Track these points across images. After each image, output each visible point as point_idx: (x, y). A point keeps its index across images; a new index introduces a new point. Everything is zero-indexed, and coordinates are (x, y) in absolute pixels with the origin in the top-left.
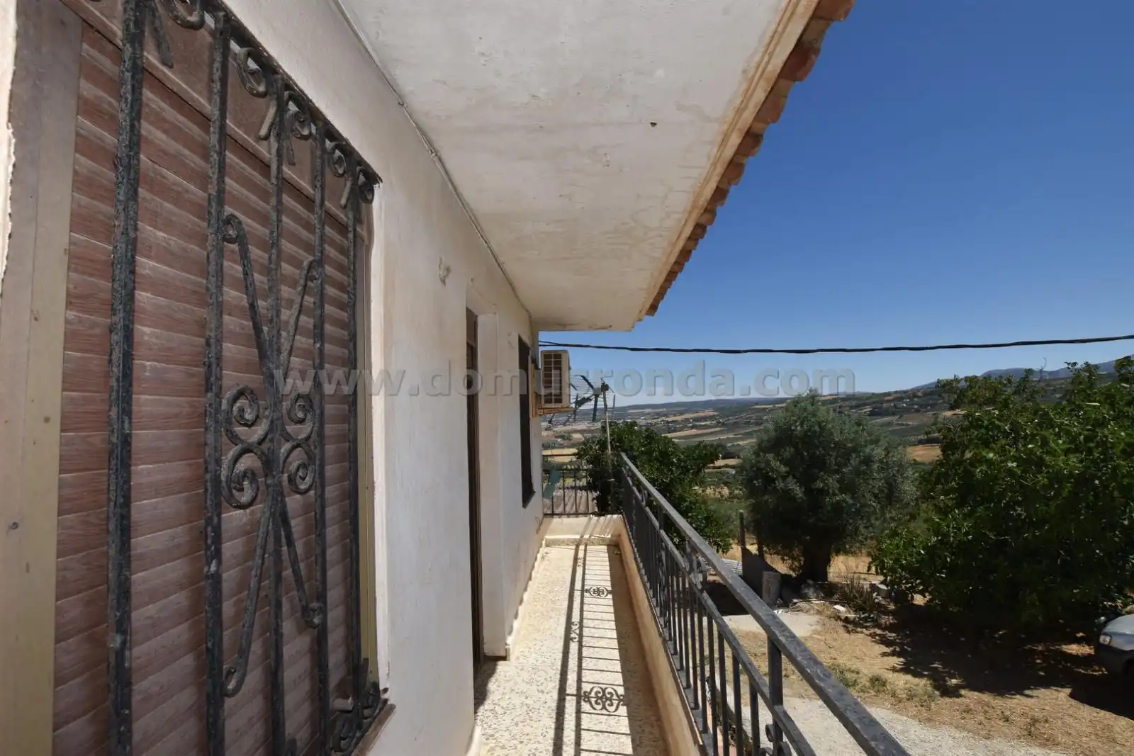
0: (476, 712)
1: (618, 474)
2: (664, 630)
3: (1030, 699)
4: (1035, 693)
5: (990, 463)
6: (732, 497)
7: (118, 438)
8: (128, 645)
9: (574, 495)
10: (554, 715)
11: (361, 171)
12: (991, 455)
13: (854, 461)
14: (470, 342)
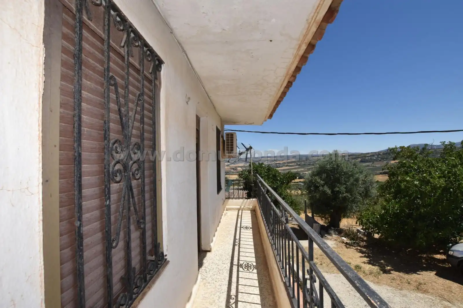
0: (199, 270)
1: (255, 183)
2: (272, 241)
3: (419, 275)
4: (421, 273)
5: (408, 182)
6: (302, 194)
7: (77, 154)
8: (82, 225)
9: (238, 192)
10: (228, 272)
11: (157, 59)
12: (408, 178)
13: (352, 180)
14: (197, 128)
